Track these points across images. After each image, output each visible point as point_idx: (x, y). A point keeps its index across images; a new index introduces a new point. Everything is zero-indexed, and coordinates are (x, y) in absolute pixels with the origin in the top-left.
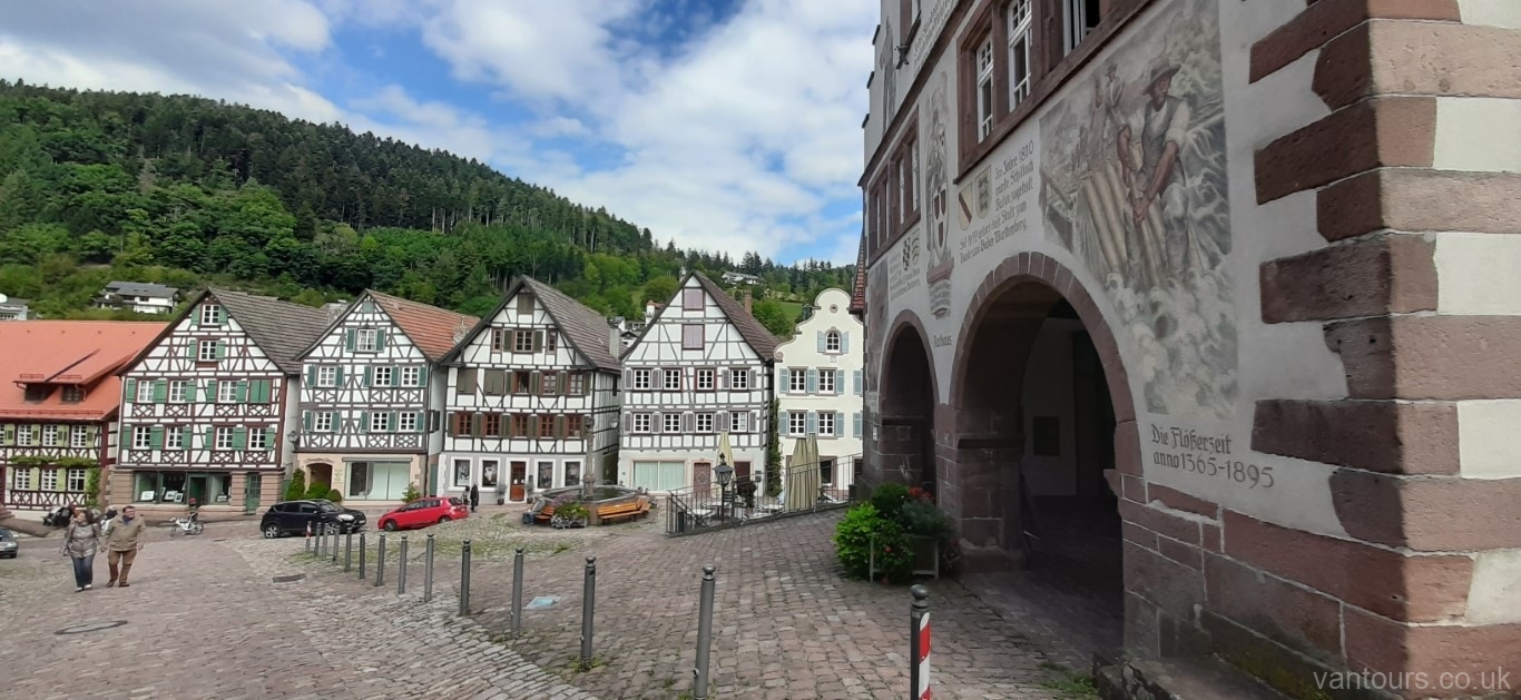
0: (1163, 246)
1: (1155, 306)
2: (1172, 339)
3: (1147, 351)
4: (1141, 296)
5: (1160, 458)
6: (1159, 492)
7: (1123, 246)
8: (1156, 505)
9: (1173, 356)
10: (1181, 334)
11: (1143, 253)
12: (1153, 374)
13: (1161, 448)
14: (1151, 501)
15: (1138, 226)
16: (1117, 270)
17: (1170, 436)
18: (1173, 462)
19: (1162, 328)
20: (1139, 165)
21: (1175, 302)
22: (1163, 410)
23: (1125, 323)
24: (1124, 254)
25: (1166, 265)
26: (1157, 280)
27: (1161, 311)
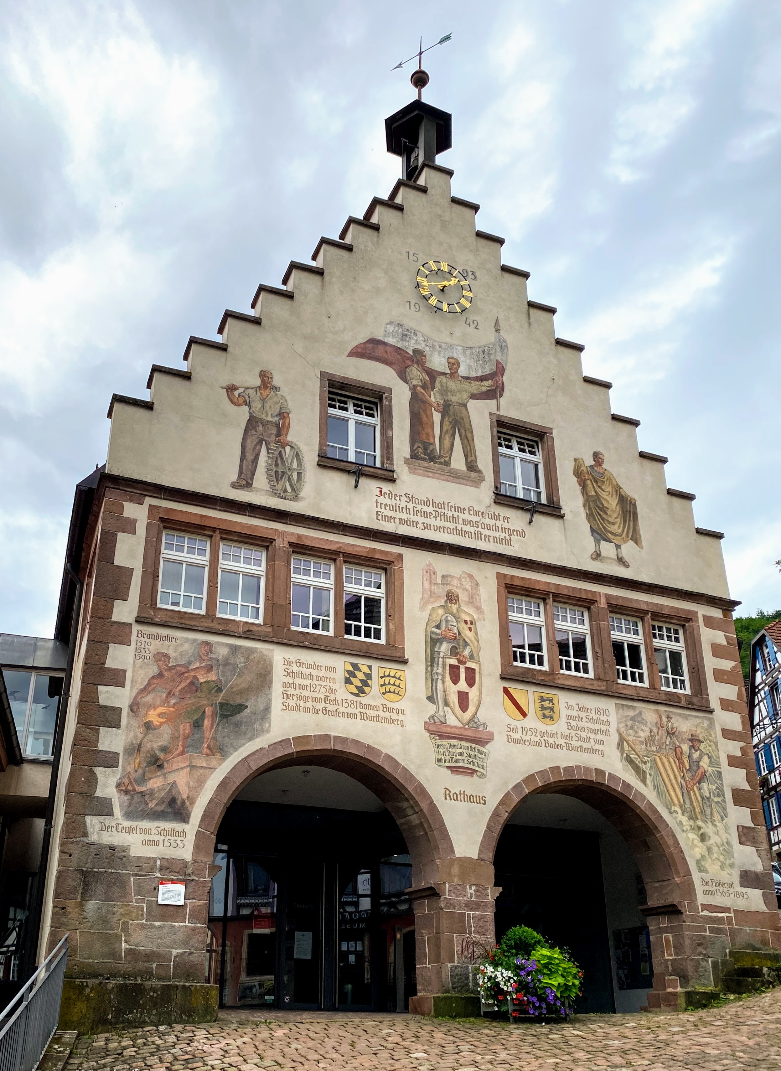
0: (701, 805)
1: (699, 828)
2: (709, 843)
3: (696, 846)
4: (691, 823)
5: (706, 892)
6: (706, 907)
7: (681, 797)
8: (705, 913)
9: (709, 849)
10: (711, 842)
11: (692, 804)
12: (700, 856)
13: (706, 888)
14: (702, 911)
15: (688, 792)
16: (677, 805)
17: (710, 882)
18: (712, 893)
19: (703, 838)
20: (688, 768)
21: (708, 829)
22: (706, 871)
23: (683, 831)
24: (682, 801)
25: (703, 812)
26: (699, 817)
27: (702, 831)
